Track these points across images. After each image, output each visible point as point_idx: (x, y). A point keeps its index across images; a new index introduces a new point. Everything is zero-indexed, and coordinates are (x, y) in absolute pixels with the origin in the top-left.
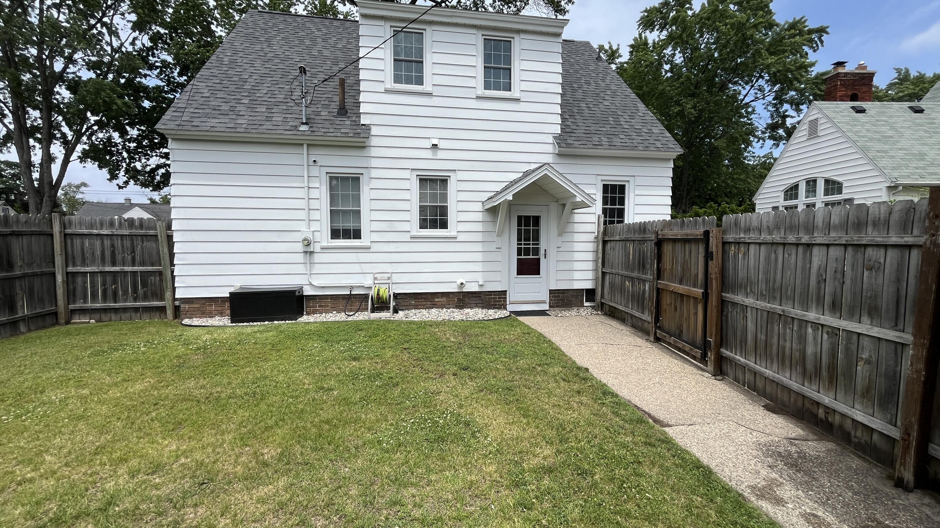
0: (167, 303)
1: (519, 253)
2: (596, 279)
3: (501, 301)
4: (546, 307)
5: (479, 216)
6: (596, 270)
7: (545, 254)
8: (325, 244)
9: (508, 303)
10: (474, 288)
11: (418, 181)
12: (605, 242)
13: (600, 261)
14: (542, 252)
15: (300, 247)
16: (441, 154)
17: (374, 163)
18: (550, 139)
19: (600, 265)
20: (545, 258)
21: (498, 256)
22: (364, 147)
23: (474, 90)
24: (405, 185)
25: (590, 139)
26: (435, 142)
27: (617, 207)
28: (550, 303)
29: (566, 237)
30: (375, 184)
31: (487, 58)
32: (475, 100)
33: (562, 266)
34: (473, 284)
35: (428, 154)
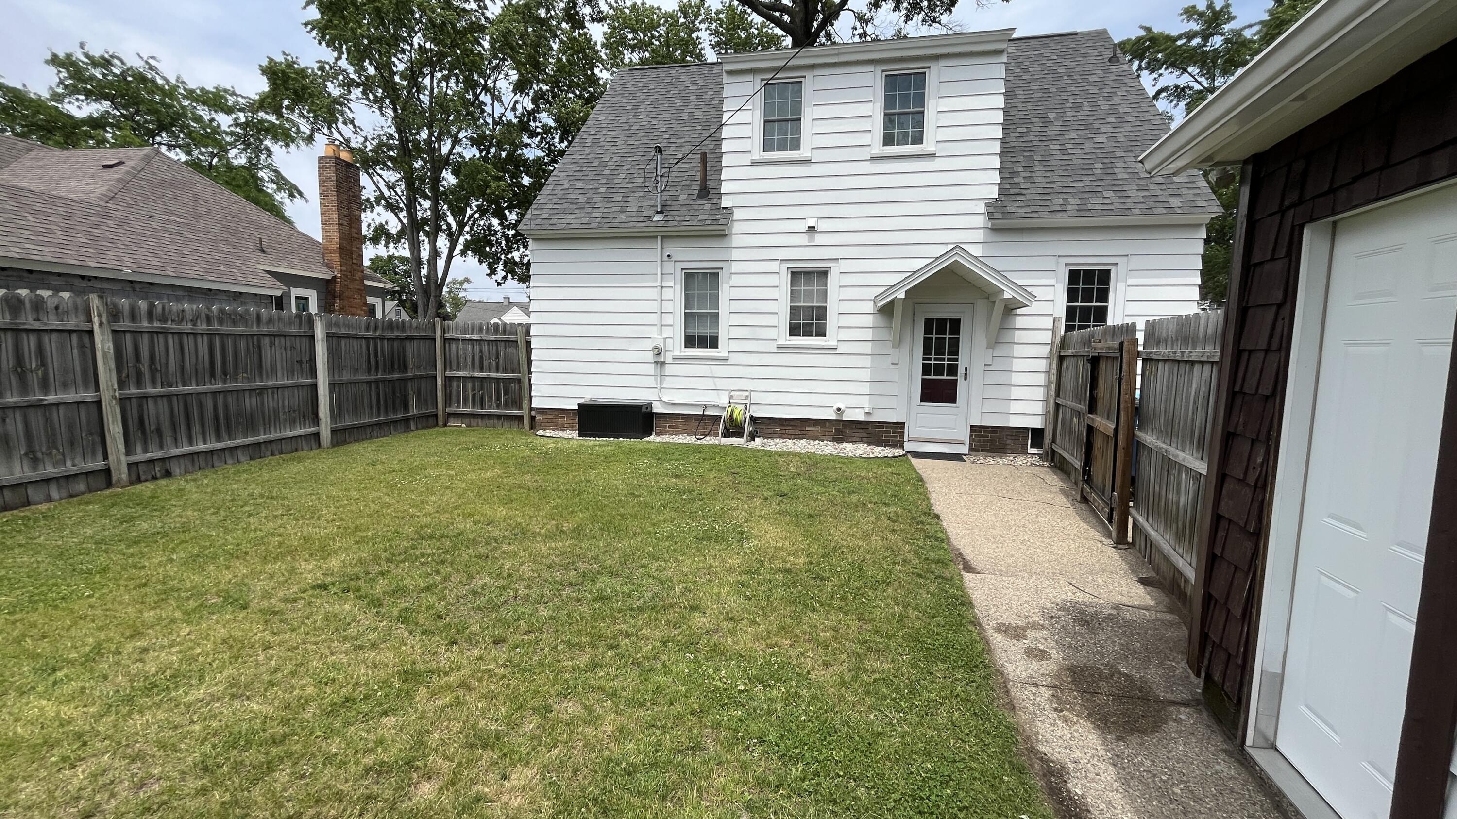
0: (524, 412)
1: (926, 370)
2: (1046, 414)
3: (896, 437)
4: (965, 449)
5: (869, 320)
6: (1046, 401)
7: (966, 374)
8: (677, 353)
9: (906, 439)
10: (859, 416)
11: (789, 275)
12: (1061, 359)
13: (1053, 386)
14: (961, 371)
15: (650, 356)
16: (819, 239)
17: (736, 254)
18: (981, 208)
19: (1052, 392)
20: (965, 379)
21: (895, 375)
22: (725, 236)
23: (868, 148)
24: (772, 280)
25: (1048, 203)
26: (811, 223)
27: (1094, 304)
28: (970, 445)
29: (999, 351)
30: (736, 280)
31: (889, 102)
32: (869, 163)
33: (990, 392)
34: (857, 410)
35: (803, 240)
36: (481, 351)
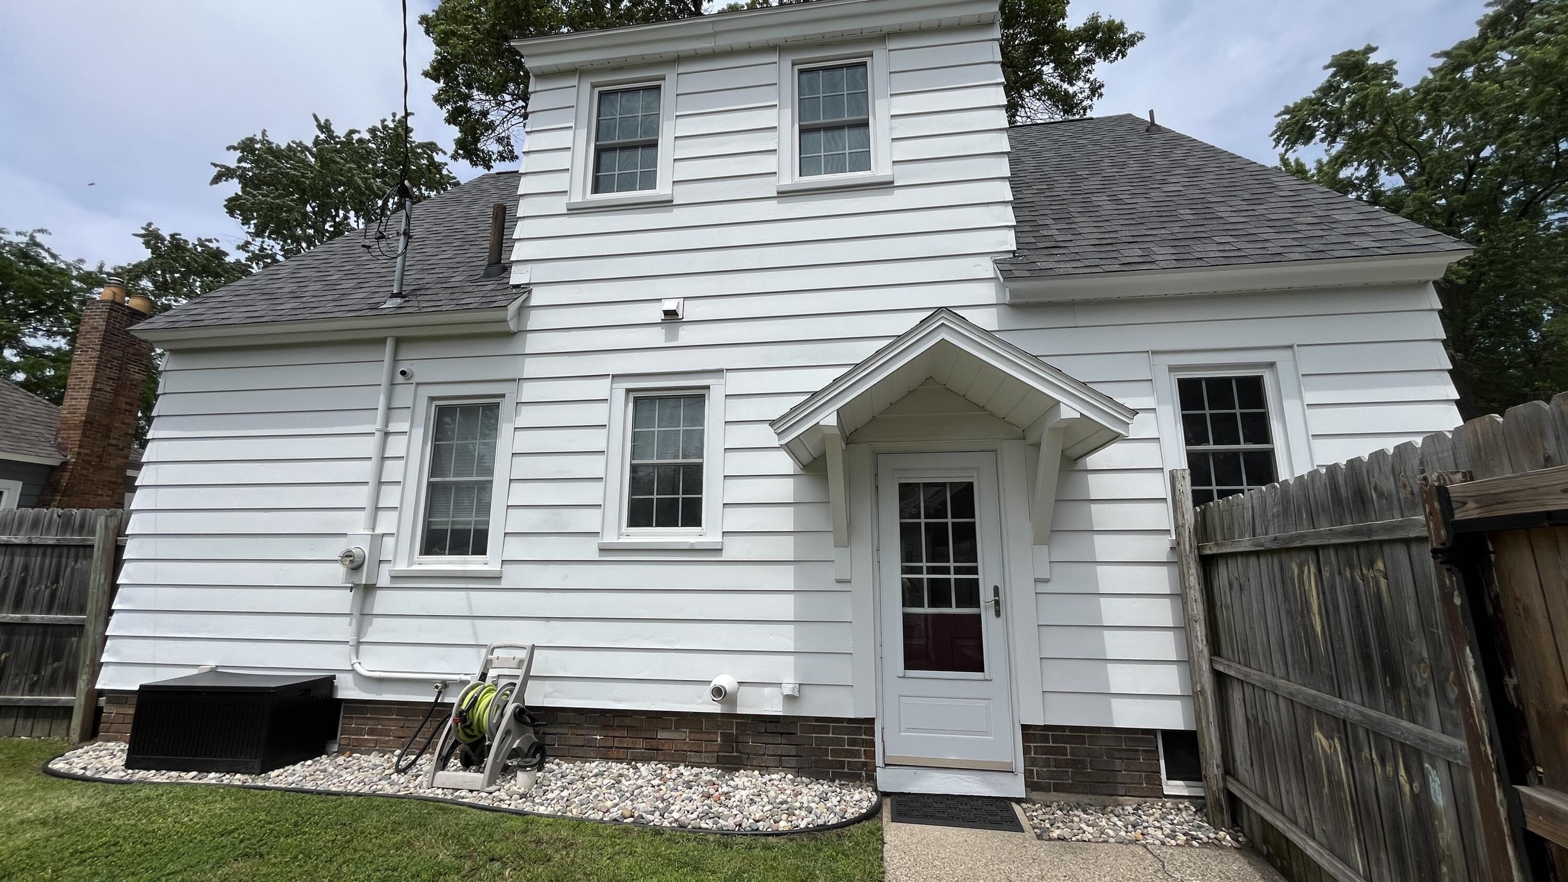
0: (77, 700)
1: (911, 593)
2: (1194, 697)
3: (856, 754)
4: (1015, 787)
5: (785, 490)
6: (1188, 662)
7: (997, 603)
8: (401, 566)
9: (879, 761)
10: (773, 706)
11: (631, 405)
12: (1207, 564)
13: (1200, 630)
14: (986, 595)
15: (339, 572)
16: (686, 335)
17: (531, 368)
18: (987, 268)
19: (1201, 644)
20: (998, 614)
21: (842, 607)
22: (510, 335)
23: (772, 179)
24: (597, 414)
26: (670, 305)
27: (1243, 446)
28: (1028, 774)
29: (1065, 549)
30: (528, 416)
31: (805, 107)
32: (775, 202)
33: (1056, 644)
34: (767, 690)
35: (657, 337)
36: (26, 568)
